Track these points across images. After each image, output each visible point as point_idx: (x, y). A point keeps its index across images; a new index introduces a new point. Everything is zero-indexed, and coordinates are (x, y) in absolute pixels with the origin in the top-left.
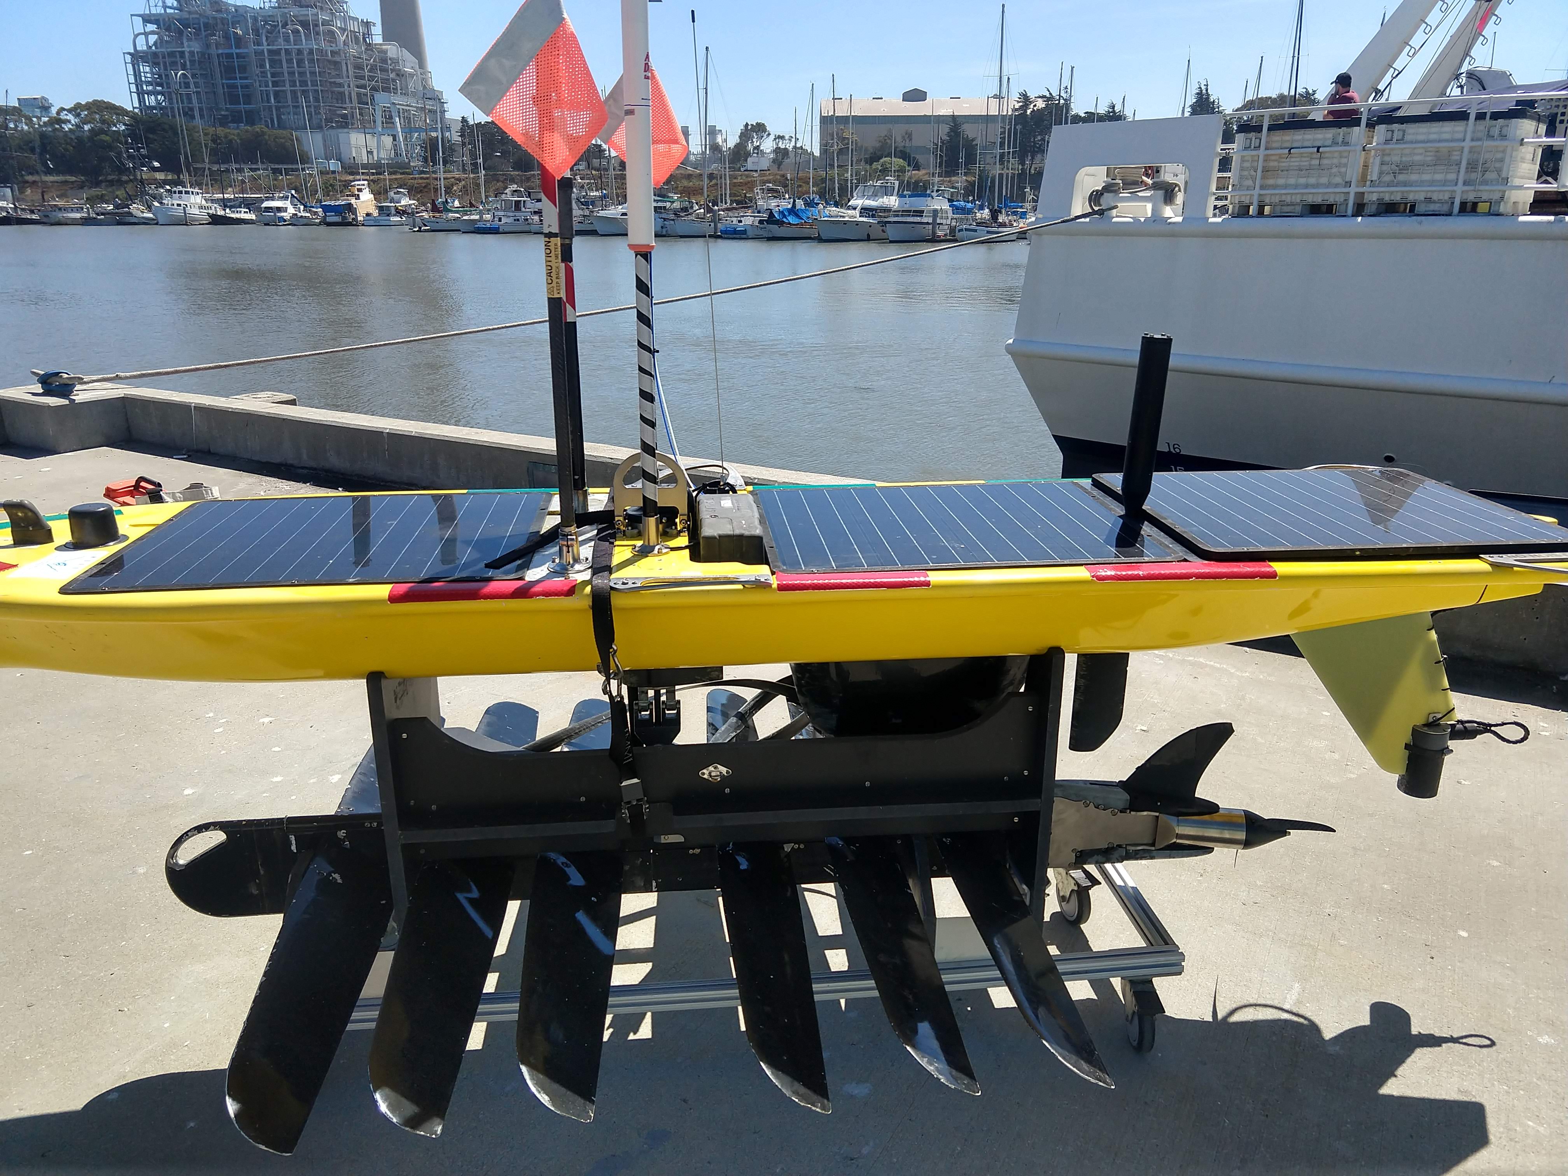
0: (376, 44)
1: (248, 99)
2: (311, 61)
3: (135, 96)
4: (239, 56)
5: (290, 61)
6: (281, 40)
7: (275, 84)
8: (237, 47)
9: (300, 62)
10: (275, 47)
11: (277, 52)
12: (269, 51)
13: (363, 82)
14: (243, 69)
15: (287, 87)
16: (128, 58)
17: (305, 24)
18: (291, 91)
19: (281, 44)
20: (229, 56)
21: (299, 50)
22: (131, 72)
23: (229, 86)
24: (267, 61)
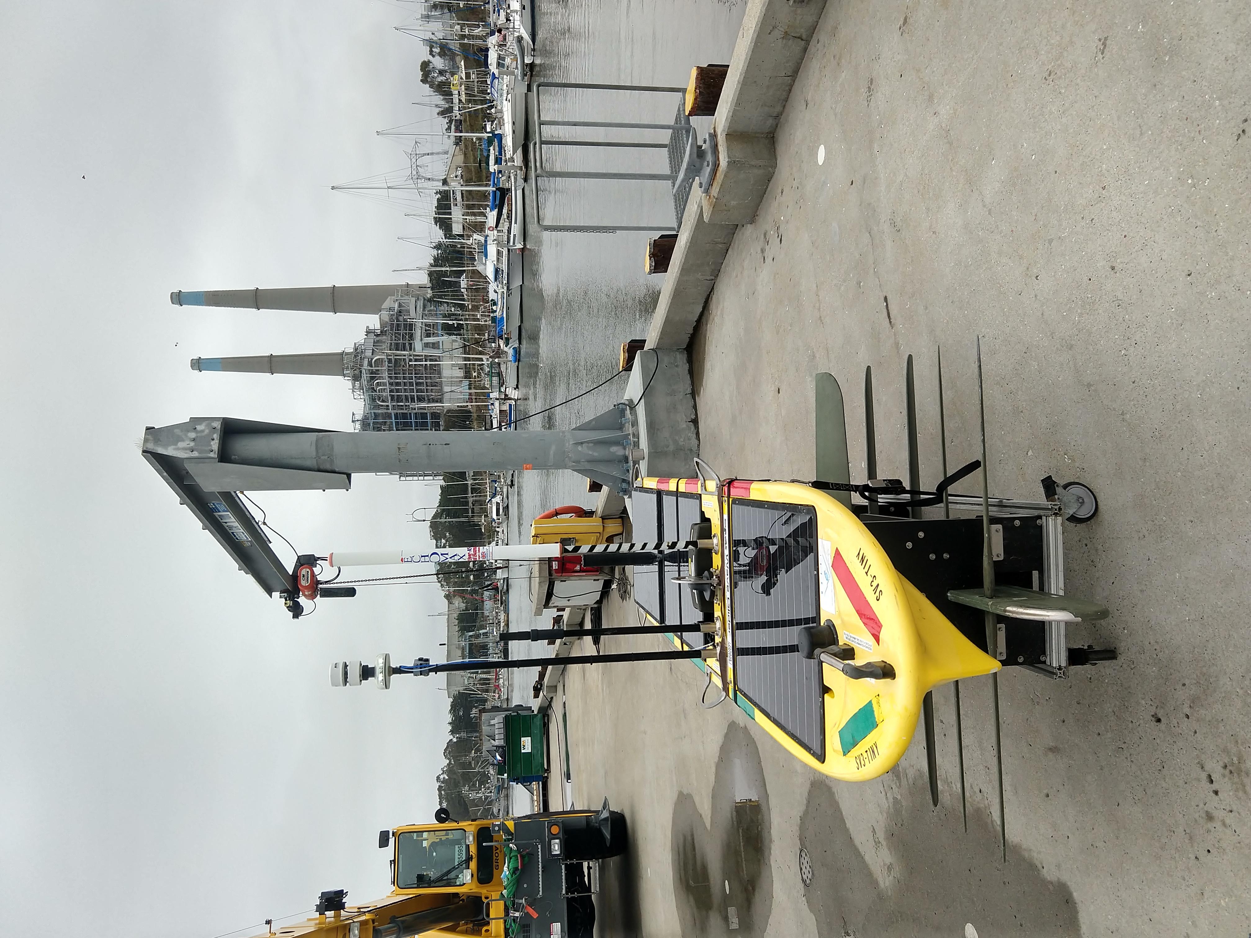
0: (381, 327)
1: (424, 416)
2: (396, 378)
3: (426, 478)
4: (396, 418)
5: (398, 391)
6: (384, 394)
7: (413, 400)
8: (391, 418)
9: (398, 384)
10: (389, 398)
11: (392, 397)
12: (392, 400)
13: (407, 344)
14: (404, 416)
15: (415, 394)
16: (402, 478)
17: (372, 378)
18: (417, 392)
19: (386, 394)
20: (397, 423)
21: (389, 384)
22: (411, 478)
23: (416, 426)
24: (398, 404)
